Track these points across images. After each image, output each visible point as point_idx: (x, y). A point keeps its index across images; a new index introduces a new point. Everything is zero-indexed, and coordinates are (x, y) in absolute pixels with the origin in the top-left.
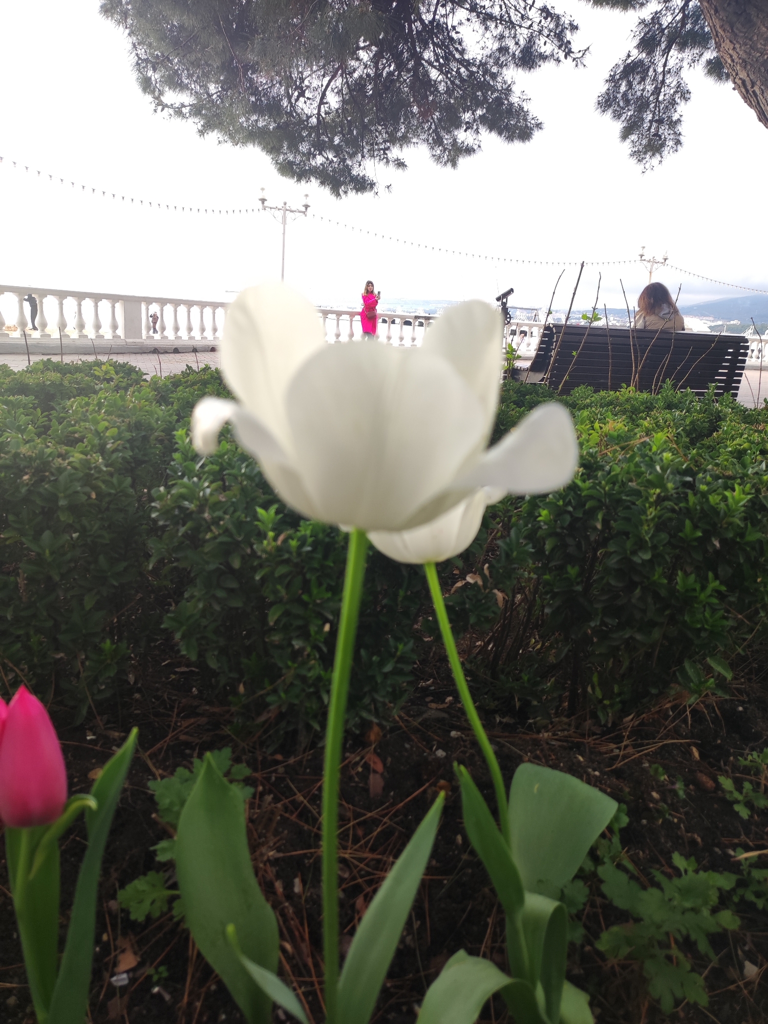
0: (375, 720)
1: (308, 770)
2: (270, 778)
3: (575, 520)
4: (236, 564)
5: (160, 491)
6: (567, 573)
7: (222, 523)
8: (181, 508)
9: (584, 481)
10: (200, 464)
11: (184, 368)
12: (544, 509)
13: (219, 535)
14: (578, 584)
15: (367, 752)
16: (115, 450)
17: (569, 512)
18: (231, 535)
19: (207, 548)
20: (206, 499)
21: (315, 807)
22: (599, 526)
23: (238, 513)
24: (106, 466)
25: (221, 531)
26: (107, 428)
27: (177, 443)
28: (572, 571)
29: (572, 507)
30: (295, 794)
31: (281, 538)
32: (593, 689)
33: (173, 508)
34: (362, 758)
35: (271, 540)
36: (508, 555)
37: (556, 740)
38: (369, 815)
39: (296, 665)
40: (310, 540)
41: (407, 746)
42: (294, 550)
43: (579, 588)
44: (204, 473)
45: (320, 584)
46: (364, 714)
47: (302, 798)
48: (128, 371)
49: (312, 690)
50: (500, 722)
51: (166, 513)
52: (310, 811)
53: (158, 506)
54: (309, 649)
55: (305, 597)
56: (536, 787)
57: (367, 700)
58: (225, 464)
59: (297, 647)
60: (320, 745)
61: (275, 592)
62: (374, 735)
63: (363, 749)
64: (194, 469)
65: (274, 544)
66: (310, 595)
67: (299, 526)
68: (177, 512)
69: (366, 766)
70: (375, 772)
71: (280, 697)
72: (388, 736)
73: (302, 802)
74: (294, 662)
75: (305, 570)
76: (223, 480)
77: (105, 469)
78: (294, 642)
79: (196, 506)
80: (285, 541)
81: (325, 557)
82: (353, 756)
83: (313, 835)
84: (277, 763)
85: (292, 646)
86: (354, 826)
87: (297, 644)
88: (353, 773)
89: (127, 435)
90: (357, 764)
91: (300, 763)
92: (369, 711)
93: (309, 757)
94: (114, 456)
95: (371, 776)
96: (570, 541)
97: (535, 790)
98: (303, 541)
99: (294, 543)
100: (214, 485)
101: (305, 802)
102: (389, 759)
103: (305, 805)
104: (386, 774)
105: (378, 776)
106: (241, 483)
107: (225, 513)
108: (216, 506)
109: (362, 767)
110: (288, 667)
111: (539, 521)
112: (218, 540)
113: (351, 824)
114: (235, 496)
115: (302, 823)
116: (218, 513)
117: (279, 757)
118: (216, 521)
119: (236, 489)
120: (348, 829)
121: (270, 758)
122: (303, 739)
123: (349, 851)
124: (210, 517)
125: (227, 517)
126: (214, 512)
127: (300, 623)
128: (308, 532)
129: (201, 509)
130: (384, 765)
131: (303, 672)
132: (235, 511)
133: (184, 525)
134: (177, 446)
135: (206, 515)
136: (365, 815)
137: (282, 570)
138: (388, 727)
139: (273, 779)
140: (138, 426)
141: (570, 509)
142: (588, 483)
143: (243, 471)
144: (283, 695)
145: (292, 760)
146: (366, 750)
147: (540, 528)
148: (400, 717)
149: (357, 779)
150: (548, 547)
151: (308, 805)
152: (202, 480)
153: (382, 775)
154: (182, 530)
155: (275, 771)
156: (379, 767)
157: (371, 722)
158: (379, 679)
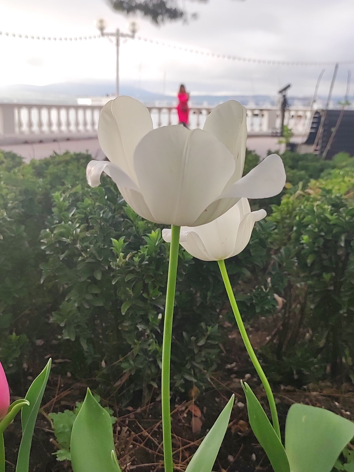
0: (195, 380)
1: (150, 416)
2: (125, 421)
3: (327, 241)
4: (99, 277)
5: (46, 232)
6: (324, 278)
7: (88, 250)
8: (60, 242)
9: (332, 214)
10: (72, 213)
11: (51, 153)
12: (305, 235)
13: (87, 258)
14: (331, 285)
15: (190, 404)
16: (14, 208)
17: (322, 236)
18: (95, 258)
19: (79, 267)
20: (77, 236)
21: (156, 439)
22: (343, 244)
23: (99, 243)
24: (10, 218)
25: (88, 256)
26: (7, 194)
27: (55, 201)
28: (327, 277)
29: (324, 232)
30: (142, 431)
31: (128, 256)
32: (346, 359)
33: (55, 243)
34: (186, 408)
35: (122, 258)
36: (280, 266)
37: (322, 395)
38: (192, 443)
39: (140, 342)
40: (147, 257)
41: (217, 400)
42: (136, 264)
43: (332, 288)
44: (76, 219)
45: (155, 287)
46: (187, 377)
47: (147, 434)
48: (13, 156)
49: (151, 359)
50: (284, 389)
51: (50, 246)
52: (153, 442)
53: (46, 242)
54: (148, 331)
55: (145, 295)
56: (304, 418)
57: (188, 366)
58: (87, 213)
59: (140, 329)
60: (158, 399)
61: (126, 293)
62: (194, 392)
63: (187, 402)
64: (69, 217)
65: (124, 260)
66: (148, 294)
67: (140, 249)
68: (57, 245)
69: (190, 414)
70: (195, 416)
71: (130, 364)
72: (204, 393)
73: (147, 436)
74: (138, 340)
75: (144, 278)
76: (88, 222)
77: (9, 219)
78: (138, 326)
79: (71, 240)
80: (131, 258)
81: (157, 269)
82: (180, 406)
83: (155, 456)
84: (129, 412)
85: (138, 329)
86: (182, 451)
87: (141, 327)
88: (181, 417)
89: (20, 198)
90: (183, 412)
91: (144, 411)
92: (190, 374)
93: (151, 407)
94: (13, 211)
95: (193, 419)
96: (325, 256)
97: (303, 420)
98: (142, 258)
99: (136, 259)
100: (82, 226)
101: (149, 435)
102: (205, 408)
103: (149, 438)
104: (203, 418)
105: (198, 420)
106: (100, 224)
107: (90, 244)
108: (84, 239)
109: (187, 414)
110: (135, 344)
111: (303, 244)
112: (86, 261)
113: (181, 449)
114: (96, 232)
115: (148, 449)
116: (85, 244)
117: (130, 408)
118: (85, 249)
119: (97, 228)
120: (179, 453)
121: (124, 409)
122: (147, 396)
123: (180, 465)
124: (81, 246)
125: (92, 246)
126: (83, 243)
127: (142, 313)
128: (146, 253)
129: (74, 242)
130: (202, 412)
131: (145, 347)
132: (97, 242)
133: (63, 253)
134: (55, 203)
135: (78, 246)
136: (189, 443)
137: (129, 277)
138: (204, 388)
139: (127, 422)
140: (26, 192)
141: (323, 234)
142: (335, 216)
143: (101, 216)
144: (132, 362)
145: (139, 410)
146: (189, 402)
147: (303, 248)
148: (212, 379)
149: (183, 421)
150: (309, 261)
151: (151, 437)
152: (75, 223)
153: (201, 418)
154: (62, 257)
155: (129, 417)
156: (199, 413)
157: (191, 382)
158: (196, 351)
